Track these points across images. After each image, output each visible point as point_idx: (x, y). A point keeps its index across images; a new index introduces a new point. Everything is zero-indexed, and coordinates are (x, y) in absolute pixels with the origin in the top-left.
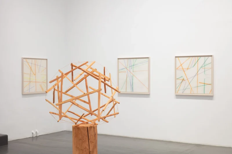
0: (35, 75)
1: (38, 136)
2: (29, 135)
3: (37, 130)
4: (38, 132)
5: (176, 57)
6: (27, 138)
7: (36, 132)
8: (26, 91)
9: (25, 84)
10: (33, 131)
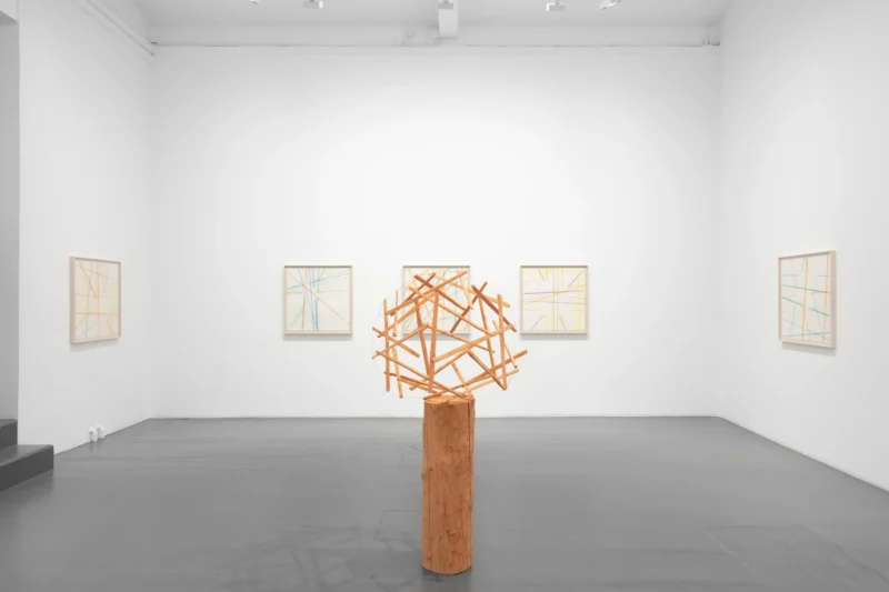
0: (97, 297)
1: (103, 437)
2: (85, 440)
3: (99, 425)
4: (103, 428)
5: (405, 267)
6: (80, 447)
7: (98, 430)
8: (80, 336)
9: (79, 318)
10: (91, 429)
